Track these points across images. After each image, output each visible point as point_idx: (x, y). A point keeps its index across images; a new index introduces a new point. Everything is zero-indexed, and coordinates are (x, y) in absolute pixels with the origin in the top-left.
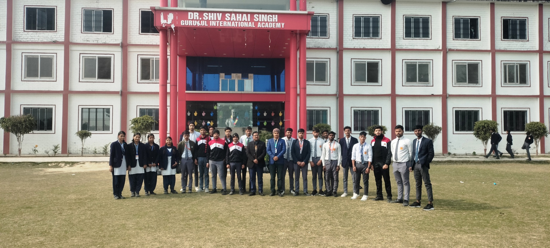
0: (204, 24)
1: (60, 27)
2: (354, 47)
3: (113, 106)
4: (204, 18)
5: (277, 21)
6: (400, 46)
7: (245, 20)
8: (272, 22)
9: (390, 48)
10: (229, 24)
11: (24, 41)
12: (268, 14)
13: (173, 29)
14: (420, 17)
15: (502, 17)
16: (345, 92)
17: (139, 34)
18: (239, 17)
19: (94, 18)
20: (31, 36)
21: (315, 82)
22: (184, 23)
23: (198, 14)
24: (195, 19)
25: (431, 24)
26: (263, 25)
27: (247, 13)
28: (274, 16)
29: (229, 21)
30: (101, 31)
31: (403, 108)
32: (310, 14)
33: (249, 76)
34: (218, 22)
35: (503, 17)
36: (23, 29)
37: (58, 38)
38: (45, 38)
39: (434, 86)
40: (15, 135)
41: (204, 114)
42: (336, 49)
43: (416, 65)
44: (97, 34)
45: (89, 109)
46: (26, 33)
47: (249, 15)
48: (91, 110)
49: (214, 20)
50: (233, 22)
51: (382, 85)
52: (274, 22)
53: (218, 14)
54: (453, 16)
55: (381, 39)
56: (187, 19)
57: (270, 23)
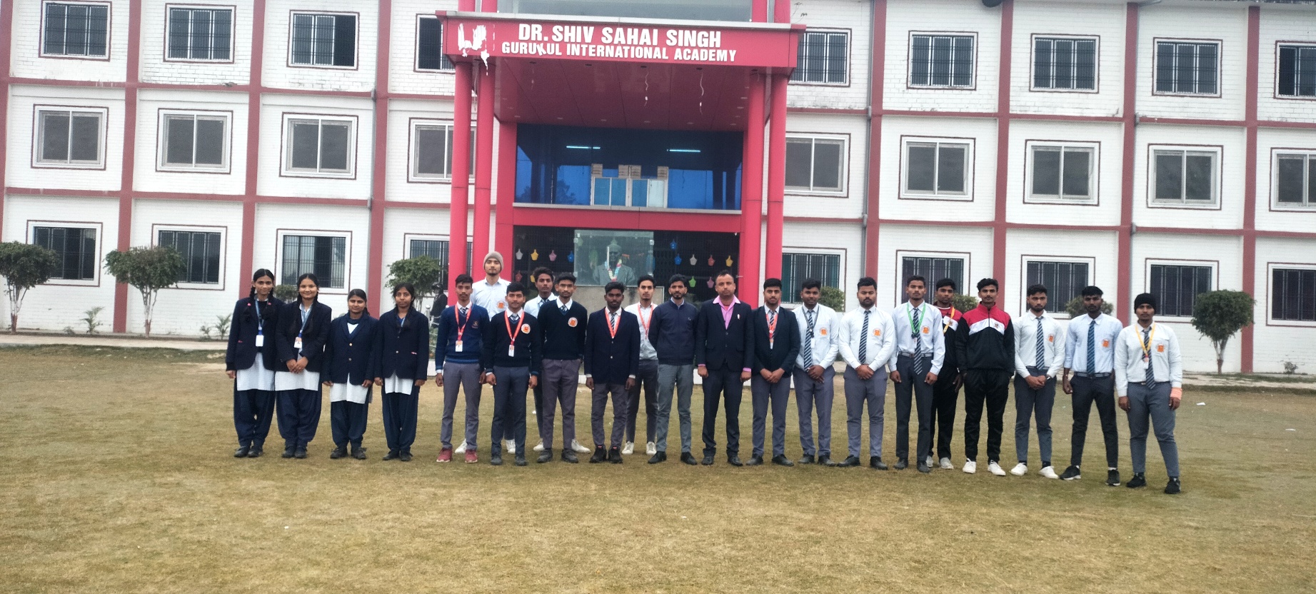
0: (553, 50)
1: (240, 53)
2: (910, 108)
3: (351, 232)
4: (554, 38)
5: (718, 45)
6: (1022, 109)
7: (645, 43)
8: (708, 48)
9: (997, 111)
10: (610, 53)
11: (164, 83)
12: (699, 29)
13: (486, 62)
14: (1072, 40)
15: (1277, 42)
16: (883, 214)
17: (415, 71)
18: (633, 35)
19: (314, 34)
20: (180, 71)
21: (813, 190)
22: (508, 49)
23: (540, 27)
24: (533, 38)
25: (1099, 56)
26: (688, 54)
27: (651, 27)
28: (712, 33)
29: (610, 44)
30: (330, 63)
31: (1022, 255)
32: (798, 31)
33: (659, 172)
34: (584, 47)
35: (1280, 41)
36: (162, 57)
37: (236, 78)
38: (210, 77)
39: (1101, 204)
40: (139, 290)
41: (553, 257)
42: (867, 111)
43: (1058, 153)
44: (323, 68)
45: (300, 237)
46: (168, 65)
47: (655, 31)
48: (303, 240)
49: (576, 43)
50: (619, 48)
51: (975, 200)
52: (712, 48)
53: (585, 28)
54: (1154, 38)
55: (975, 90)
56: (516, 39)
57: (702, 51)
